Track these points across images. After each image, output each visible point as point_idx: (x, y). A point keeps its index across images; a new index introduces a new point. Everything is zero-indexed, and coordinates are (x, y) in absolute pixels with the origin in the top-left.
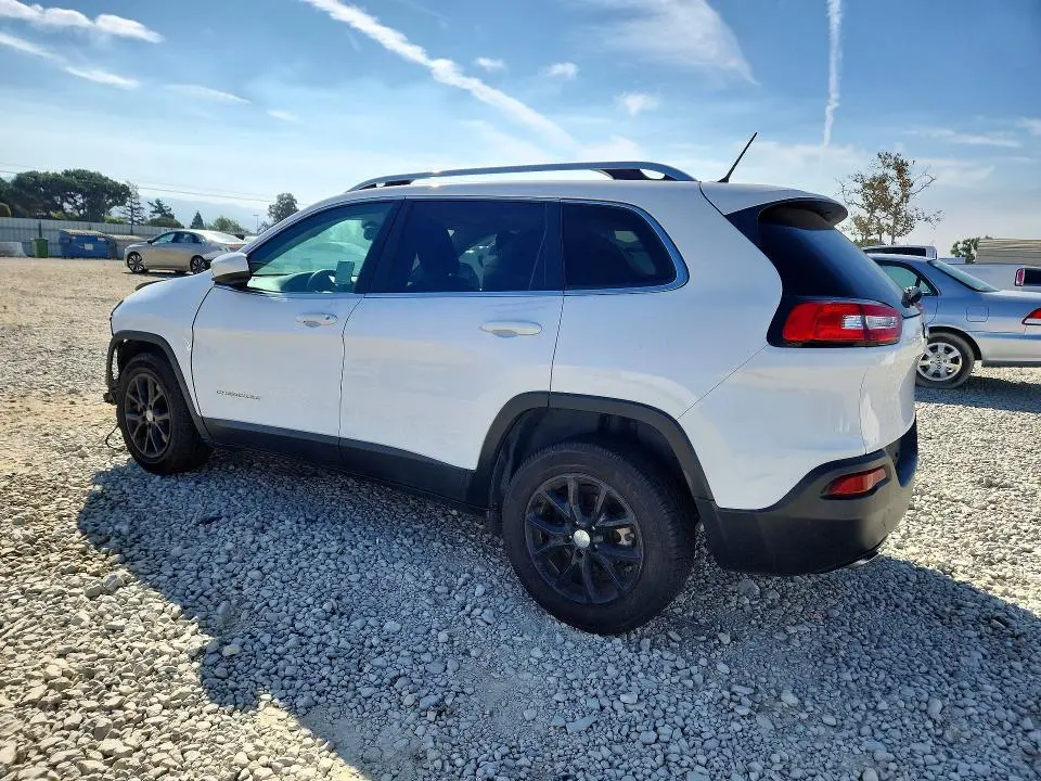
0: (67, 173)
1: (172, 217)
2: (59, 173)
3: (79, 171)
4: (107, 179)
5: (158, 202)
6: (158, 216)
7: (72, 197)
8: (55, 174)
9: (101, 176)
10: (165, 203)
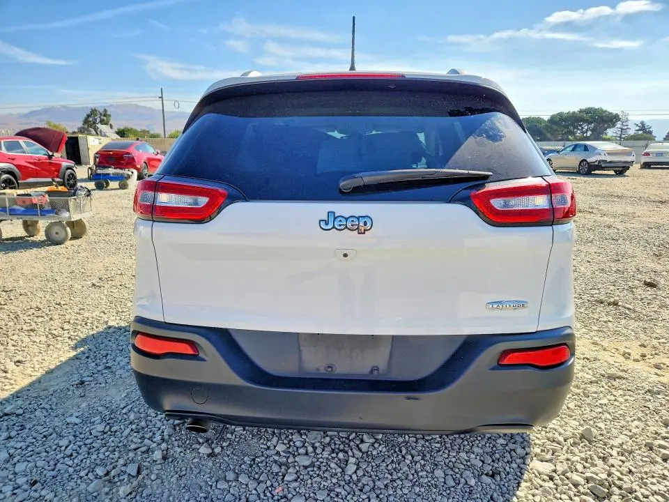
0: (581, 111)
1: (650, 132)
2: (576, 111)
3: (588, 109)
4: (606, 111)
5: (642, 123)
6: (640, 132)
7: (580, 125)
8: (574, 113)
9: (602, 110)
10: (647, 124)
